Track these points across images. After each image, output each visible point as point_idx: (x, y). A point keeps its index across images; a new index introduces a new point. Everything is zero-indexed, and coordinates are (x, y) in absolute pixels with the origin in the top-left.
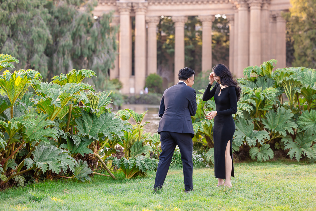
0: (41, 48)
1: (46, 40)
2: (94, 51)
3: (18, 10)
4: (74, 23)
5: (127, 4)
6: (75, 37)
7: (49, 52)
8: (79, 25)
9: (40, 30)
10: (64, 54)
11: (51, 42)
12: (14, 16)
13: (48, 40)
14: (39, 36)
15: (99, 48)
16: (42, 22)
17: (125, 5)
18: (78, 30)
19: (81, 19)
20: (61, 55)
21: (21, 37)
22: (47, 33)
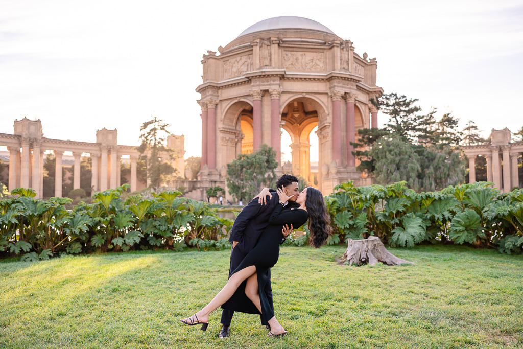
0: (414, 175)
1: (416, 170)
2: (449, 175)
3: (401, 155)
4: (436, 160)
5: (497, 147)
6: (437, 168)
7: (420, 176)
8: (438, 161)
9: (412, 165)
10: (429, 178)
11: (420, 171)
12: (397, 159)
13: (418, 171)
14: (412, 169)
15: (451, 173)
16: (414, 161)
17: (495, 147)
18: (438, 164)
19: (440, 158)
20: (428, 178)
21: (402, 169)
22: (418, 166)
